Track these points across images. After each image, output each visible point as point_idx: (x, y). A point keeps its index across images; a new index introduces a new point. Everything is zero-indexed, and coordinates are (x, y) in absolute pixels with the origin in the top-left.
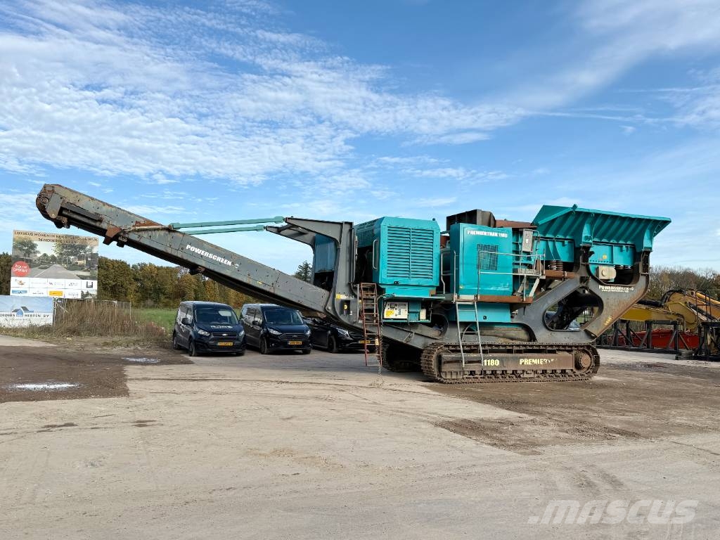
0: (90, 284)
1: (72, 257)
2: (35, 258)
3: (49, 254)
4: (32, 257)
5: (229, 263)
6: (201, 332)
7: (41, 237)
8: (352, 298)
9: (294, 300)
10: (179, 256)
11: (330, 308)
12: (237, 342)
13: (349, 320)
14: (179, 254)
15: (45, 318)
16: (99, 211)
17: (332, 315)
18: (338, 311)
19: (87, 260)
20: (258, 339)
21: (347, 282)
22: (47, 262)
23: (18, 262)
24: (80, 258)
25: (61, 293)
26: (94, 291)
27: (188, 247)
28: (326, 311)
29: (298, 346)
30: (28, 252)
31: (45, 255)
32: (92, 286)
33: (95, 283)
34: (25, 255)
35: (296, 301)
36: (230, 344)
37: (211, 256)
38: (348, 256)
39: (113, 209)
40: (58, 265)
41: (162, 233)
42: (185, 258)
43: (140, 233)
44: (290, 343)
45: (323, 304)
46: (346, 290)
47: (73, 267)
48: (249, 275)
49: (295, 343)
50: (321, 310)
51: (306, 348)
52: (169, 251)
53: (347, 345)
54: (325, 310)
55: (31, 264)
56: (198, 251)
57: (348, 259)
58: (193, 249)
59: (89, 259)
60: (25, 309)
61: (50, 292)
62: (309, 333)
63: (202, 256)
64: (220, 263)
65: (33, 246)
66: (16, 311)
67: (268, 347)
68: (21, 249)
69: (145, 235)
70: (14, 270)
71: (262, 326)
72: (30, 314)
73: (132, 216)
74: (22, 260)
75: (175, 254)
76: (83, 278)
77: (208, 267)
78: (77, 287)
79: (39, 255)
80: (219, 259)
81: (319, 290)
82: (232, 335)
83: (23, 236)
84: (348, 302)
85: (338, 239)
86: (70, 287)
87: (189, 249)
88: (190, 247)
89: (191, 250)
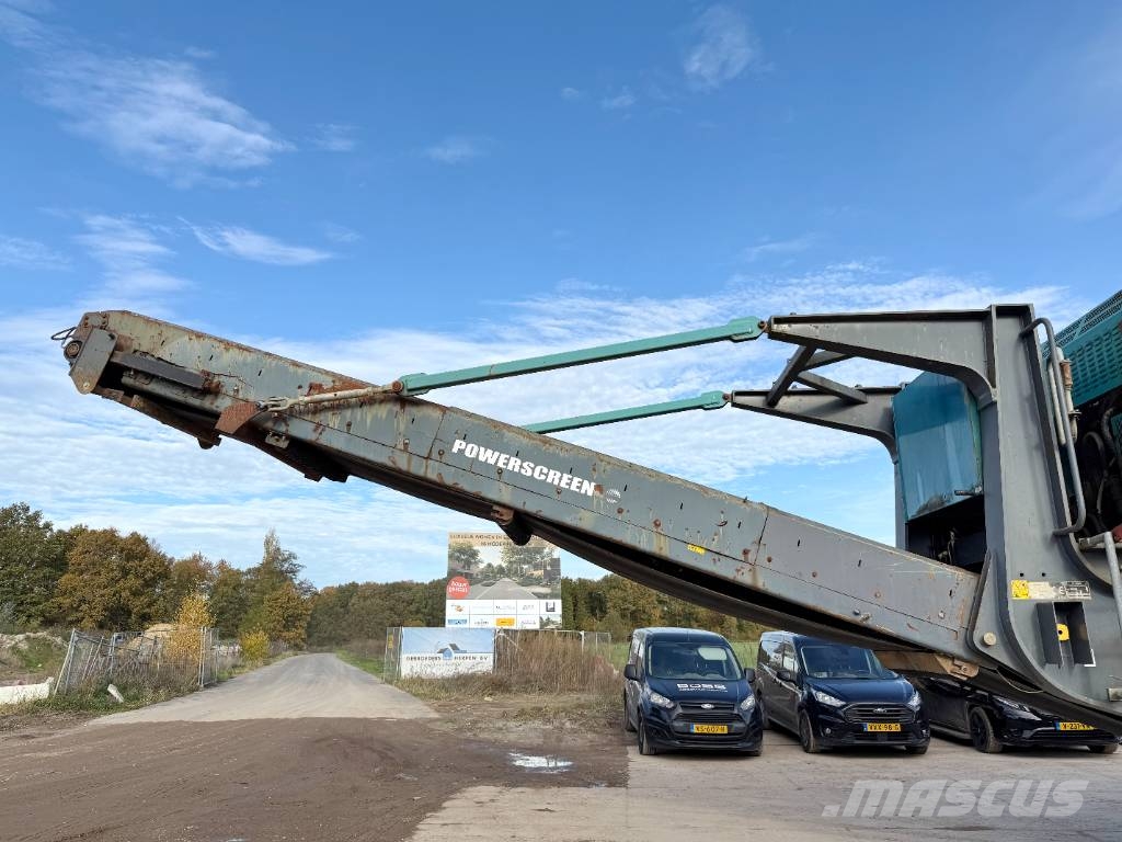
0: (551, 606)
1: (525, 567)
2: (477, 570)
3: (495, 564)
4: (474, 570)
5: (589, 488)
6: (657, 699)
7: (484, 540)
8: (1081, 595)
9: (835, 611)
10: (432, 476)
11: (991, 638)
12: (738, 725)
13: (1087, 690)
14: (432, 472)
15: (483, 662)
16: (213, 367)
17: (1003, 669)
18: (1029, 650)
19: (545, 570)
20: (794, 713)
21: (1050, 529)
22: (493, 575)
23: (455, 578)
24: (536, 567)
25: (511, 622)
26: (557, 616)
27: (458, 445)
28: (976, 653)
29: (891, 735)
30: (468, 563)
31: (489, 565)
32: (553, 610)
33: (558, 603)
34: (464, 567)
35: (847, 615)
36: (722, 729)
37: (528, 470)
38: (1033, 430)
39: (250, 358)
40: (507, 580)
41: (382, 411)
42: (449, 481)
43: (320, 418)
44: (869, 727)
45: (957, 623)
46: (1052, 560)
47: (528, 581)
48: (657, 525)
49: (883, 728)
50: (955, 647)
51: (912, 740)
52: (402, 463)
53: (1027, 734)
54: (969, 645)
55: (471, 579)
56: (488, 456)
57: (1035, 438)
58: (471, 451)
59: (549, 568)
60: (454, 647)
61: (498, 620)
62: (915, 701)
63: (500, 472)
64: (559, 491)
65: (474, 554)
66: (442, 651)
67: (816, 735)
68: (458, 559)
69: (333, 420)
70: (450, 590)
71: (799, 680)
72: (462, 655)
73: (300, 371)
74: (461, 574)
75: (421, 473)
76: (540, 596)
77: (519, 505)
78: (533, 611)
79: (482, 566)
80: (554, 477)
81: (934, 567)
82: (725, 707)
83: (461, 541)
84: (1070, 611)
85: (981, 370)
86: (524, 612)
87: (461, 452)
88: (463, 447)
89: (467, 454)
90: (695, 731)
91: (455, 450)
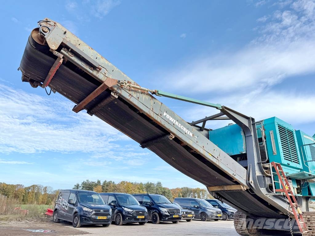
5: (191, 134)
11: (253, 182)
16: (97, 61)
27: (165, 114)
28: (248, 185)
29: (142, 219)
36: (105, 218)
37: (180, 126)
41: (147, 97)
42: (163, 123)
43: (131, 93)
44: (138, 217)
45: (245, 178)
48: (204, 147)
50: (245, 184)
52: (152, 114)
56: (171, 119)
58: (168, 116)
63: (174, 124)
69: (134, 95)
75: (156, 119)
80: (185, 129)
88: (166, 115)
89: (167, 117)
90: (98, 219)
91: (164, 115)
